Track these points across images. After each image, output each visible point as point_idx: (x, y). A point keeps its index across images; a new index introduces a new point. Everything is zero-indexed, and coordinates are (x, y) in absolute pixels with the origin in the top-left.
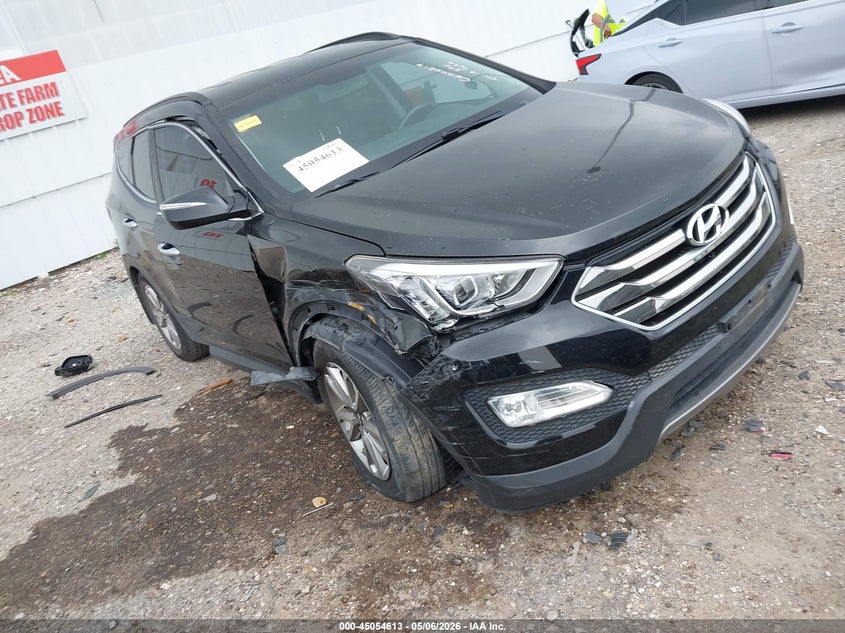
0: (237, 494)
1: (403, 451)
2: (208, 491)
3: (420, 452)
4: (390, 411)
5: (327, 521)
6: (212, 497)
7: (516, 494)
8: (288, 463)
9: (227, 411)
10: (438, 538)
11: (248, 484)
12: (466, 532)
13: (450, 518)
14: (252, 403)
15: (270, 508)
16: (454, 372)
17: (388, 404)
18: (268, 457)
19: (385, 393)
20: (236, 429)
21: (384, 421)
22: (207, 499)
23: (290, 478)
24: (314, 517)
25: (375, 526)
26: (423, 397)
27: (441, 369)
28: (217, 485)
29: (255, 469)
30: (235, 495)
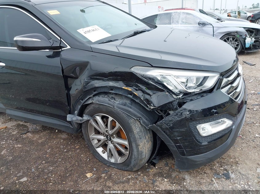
0: (38, 176)
1: (142, 150)
2: (20, 176)
3: (147, 150)
4: (139, 133)
5: (97, 183)
6: (25, 179)
7: (199, 163)
8: (60, 160)
9: (11, 140)
10: (156, 184)
11: (43, 171)
12: (166, 180)
13: (155, 175)
14: (24, 136)
15: (63, 181)
16: (188, 114)
17: (138, 130)
18: (47, 158)
19: (137, 125)
20: (21, 147)
21: (136, 137)
22: (22, 180)
23: (65, 166)
24: (89, 182)
25: (123, 183)
26: (169, 125)
27: (182, 113)
28: (24, 173)
29: (42, 164)
30: (37, 177)
